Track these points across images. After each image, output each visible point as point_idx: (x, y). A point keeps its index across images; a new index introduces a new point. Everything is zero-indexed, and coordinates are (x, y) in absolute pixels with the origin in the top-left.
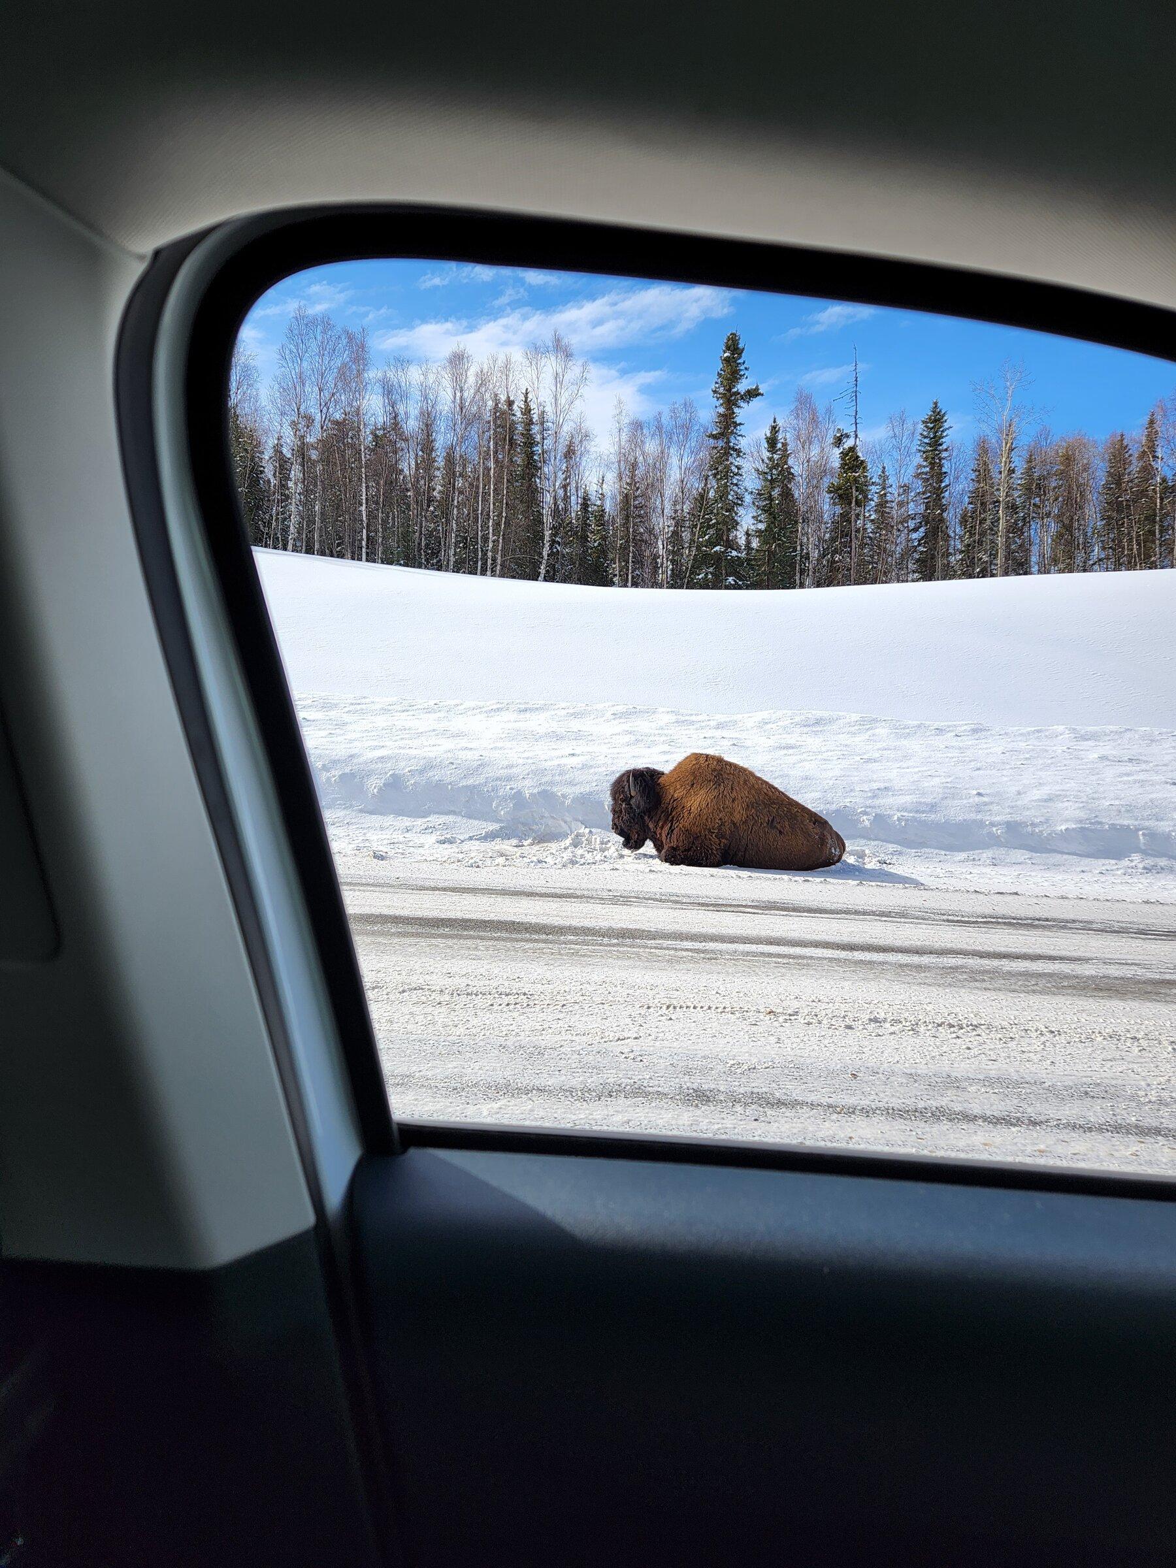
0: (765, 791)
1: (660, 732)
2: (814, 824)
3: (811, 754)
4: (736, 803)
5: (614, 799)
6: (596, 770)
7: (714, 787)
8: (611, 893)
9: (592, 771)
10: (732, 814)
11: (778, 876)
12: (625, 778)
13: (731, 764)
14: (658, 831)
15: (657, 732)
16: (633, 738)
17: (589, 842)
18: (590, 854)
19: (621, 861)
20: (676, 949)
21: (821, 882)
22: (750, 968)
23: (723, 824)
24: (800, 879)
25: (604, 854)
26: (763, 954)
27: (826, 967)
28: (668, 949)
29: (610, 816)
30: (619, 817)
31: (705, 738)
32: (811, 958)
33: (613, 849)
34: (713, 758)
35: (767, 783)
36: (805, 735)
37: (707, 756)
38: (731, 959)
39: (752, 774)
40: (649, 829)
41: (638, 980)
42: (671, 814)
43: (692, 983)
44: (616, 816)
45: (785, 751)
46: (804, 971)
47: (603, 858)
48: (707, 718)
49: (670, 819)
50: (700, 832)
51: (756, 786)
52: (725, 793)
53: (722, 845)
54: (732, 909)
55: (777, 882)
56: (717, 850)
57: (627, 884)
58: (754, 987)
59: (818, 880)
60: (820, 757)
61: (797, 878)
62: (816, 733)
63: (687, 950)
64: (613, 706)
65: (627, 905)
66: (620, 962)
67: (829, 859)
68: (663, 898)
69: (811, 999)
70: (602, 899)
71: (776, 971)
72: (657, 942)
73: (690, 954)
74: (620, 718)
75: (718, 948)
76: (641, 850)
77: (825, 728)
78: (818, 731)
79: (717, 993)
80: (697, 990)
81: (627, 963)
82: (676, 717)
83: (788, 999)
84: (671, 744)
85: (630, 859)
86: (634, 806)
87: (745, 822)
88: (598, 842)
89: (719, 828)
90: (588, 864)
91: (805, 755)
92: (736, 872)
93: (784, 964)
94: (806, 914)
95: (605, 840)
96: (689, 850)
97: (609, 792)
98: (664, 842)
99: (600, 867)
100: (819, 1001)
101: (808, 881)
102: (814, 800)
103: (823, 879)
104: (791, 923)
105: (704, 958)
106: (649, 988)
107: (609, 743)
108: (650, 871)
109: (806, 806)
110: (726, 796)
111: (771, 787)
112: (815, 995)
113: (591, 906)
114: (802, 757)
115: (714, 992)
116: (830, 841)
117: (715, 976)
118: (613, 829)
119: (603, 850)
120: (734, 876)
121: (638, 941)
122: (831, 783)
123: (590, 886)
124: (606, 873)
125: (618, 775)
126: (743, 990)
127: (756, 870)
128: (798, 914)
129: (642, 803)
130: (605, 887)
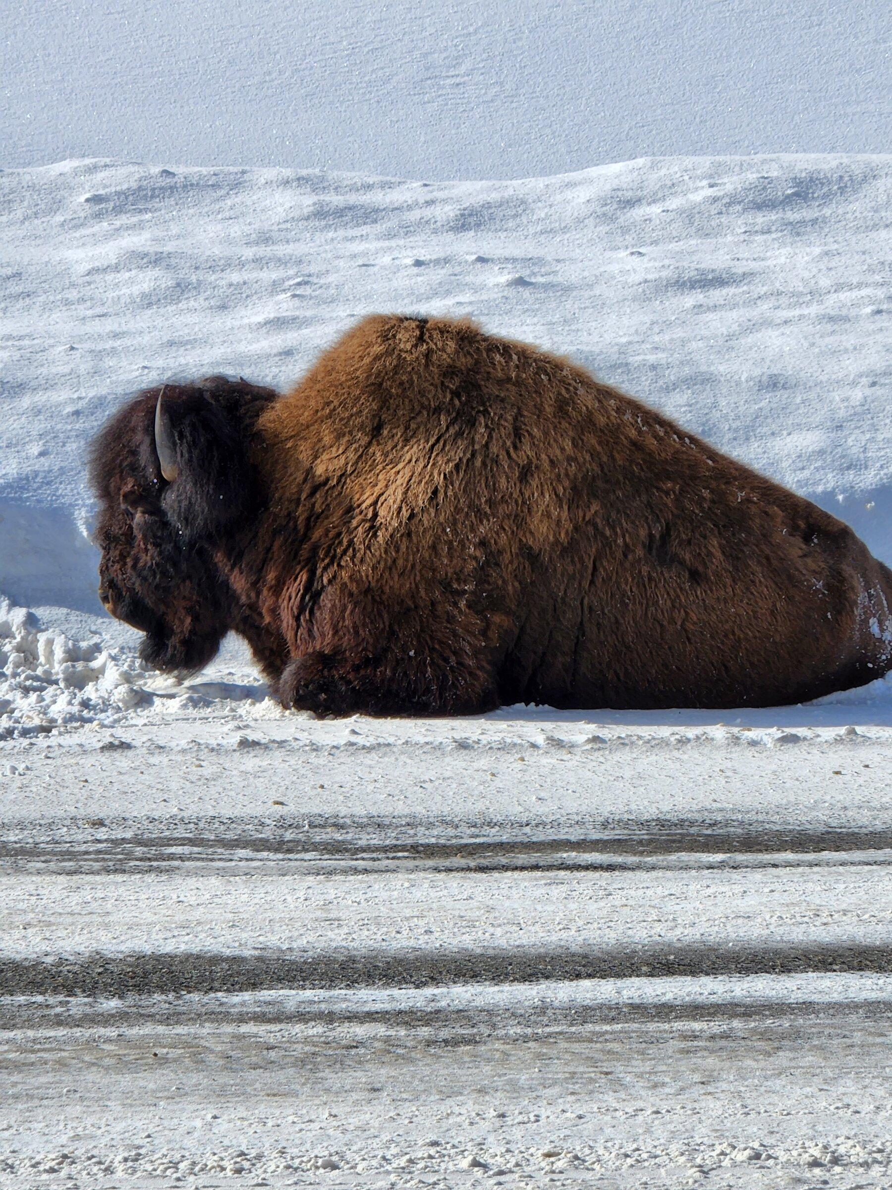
0: (633, 433)
1: (262, 251)
2: (807, 539)
3: (784, 300)
4: (534, 483)
5: (106, 492)
6: (40, 398)
7: (452, 431)
8: (102, 833)
9: (26, 401)
10: (519, 521)
11: (691, 732)
12: (138, 420)
13: (505, 348)
14: (266, 601)
15: (249, 253)
16: (167, 281)
17: (28, 655)
18: (33, 696)
19: (139, 717)
20: (329, 1018)
21: (839, 740)
22: (592, 1061)
23: (493, 558)
24: (768, 734)
25: (80, 695)
26: (639, 1010)
27: (858, 1037)
28: (302, 1017)
29: (95, 557)
30: (123, 557)
31: (418, 263)
32: (807, 1008)
33: (112, 675)
34: (444, 329)
35: (635, 407)
36: (759, 238)
37: (422, 323)
38: (526, 1039)
39: (582, 379)
40: (233, 597)
41: (188, 1142)
42: (306, 537)
43: (385, 1137)
44: (115, 554)
45: (690, 300)
46: (783, 1058)
47: (75, 709)
48: (422, 195)
49: (304, 553)
50: (414, 594)
51: (601, 420)
52: (494, 449)
53: (493, 634)
54: (535, 857)
55: (690, 754)
56: (476, 652)
57: (160, 796)
58: (608, 1131)
59: (828, 733)
60: (813, 310)
61: (754, 734)
62: (796, 229)
63: (371, 1017)
64: (93, 169)
65: (160, 871)
66: (126, 1081)
67: (863, 660)
68: (289, 835)
69: (806, 1158)
70: (70, 855)
71: (683, 1066)
72: (266, 995)
73: (381, 1030)
74: (119, 210)
75: (479, 1002)
76: (212, 672)
77: (827, 212)
78: (803, 222)
79: (476, 1164)
80: (403, 1162)
81: (151, 1080)
82: (314, 198)
83: (726, 1162)
84: (307, 291)
85: (174, 705)
86: (173, 518)
87: (569, 550)
88: (59, 653)
89: (482, 575)
90: (25, 733)
91: (764, 307)
92: (548, 726)
93: (713, 1037)
94: (789, 856)
95: (84, 645)
96: (376, 661)
97: (86, 475)
98: (289, 635)
99: (66, 740)
100: (836, 1161)
101: (794, 739)
102: (803, 460)
103: (842, 730)
104: (738, 889)
105: (429, 1043)
106: (229, 1165)
107: (82, 300)
108: (245, 744)
109: (776, 479)
110: (496, 461)
111: (653, 419)
112: (821, 1142)
113: (29, 883)
114: (754, 313)
115: (465, 1164)
116: (862, 598)
117: (468, 1106)
118: (105, 599)
119: (76, 682)
120: (540, 740)
121: (195, 997)
122: (857, 395)
123: (30, 811)
124: (87, 761)
125: (112, 410)
126: (567, 1145)
127: (618, 714)
128: (767, 857)
129: (201, 507)
130: (82, 812)
